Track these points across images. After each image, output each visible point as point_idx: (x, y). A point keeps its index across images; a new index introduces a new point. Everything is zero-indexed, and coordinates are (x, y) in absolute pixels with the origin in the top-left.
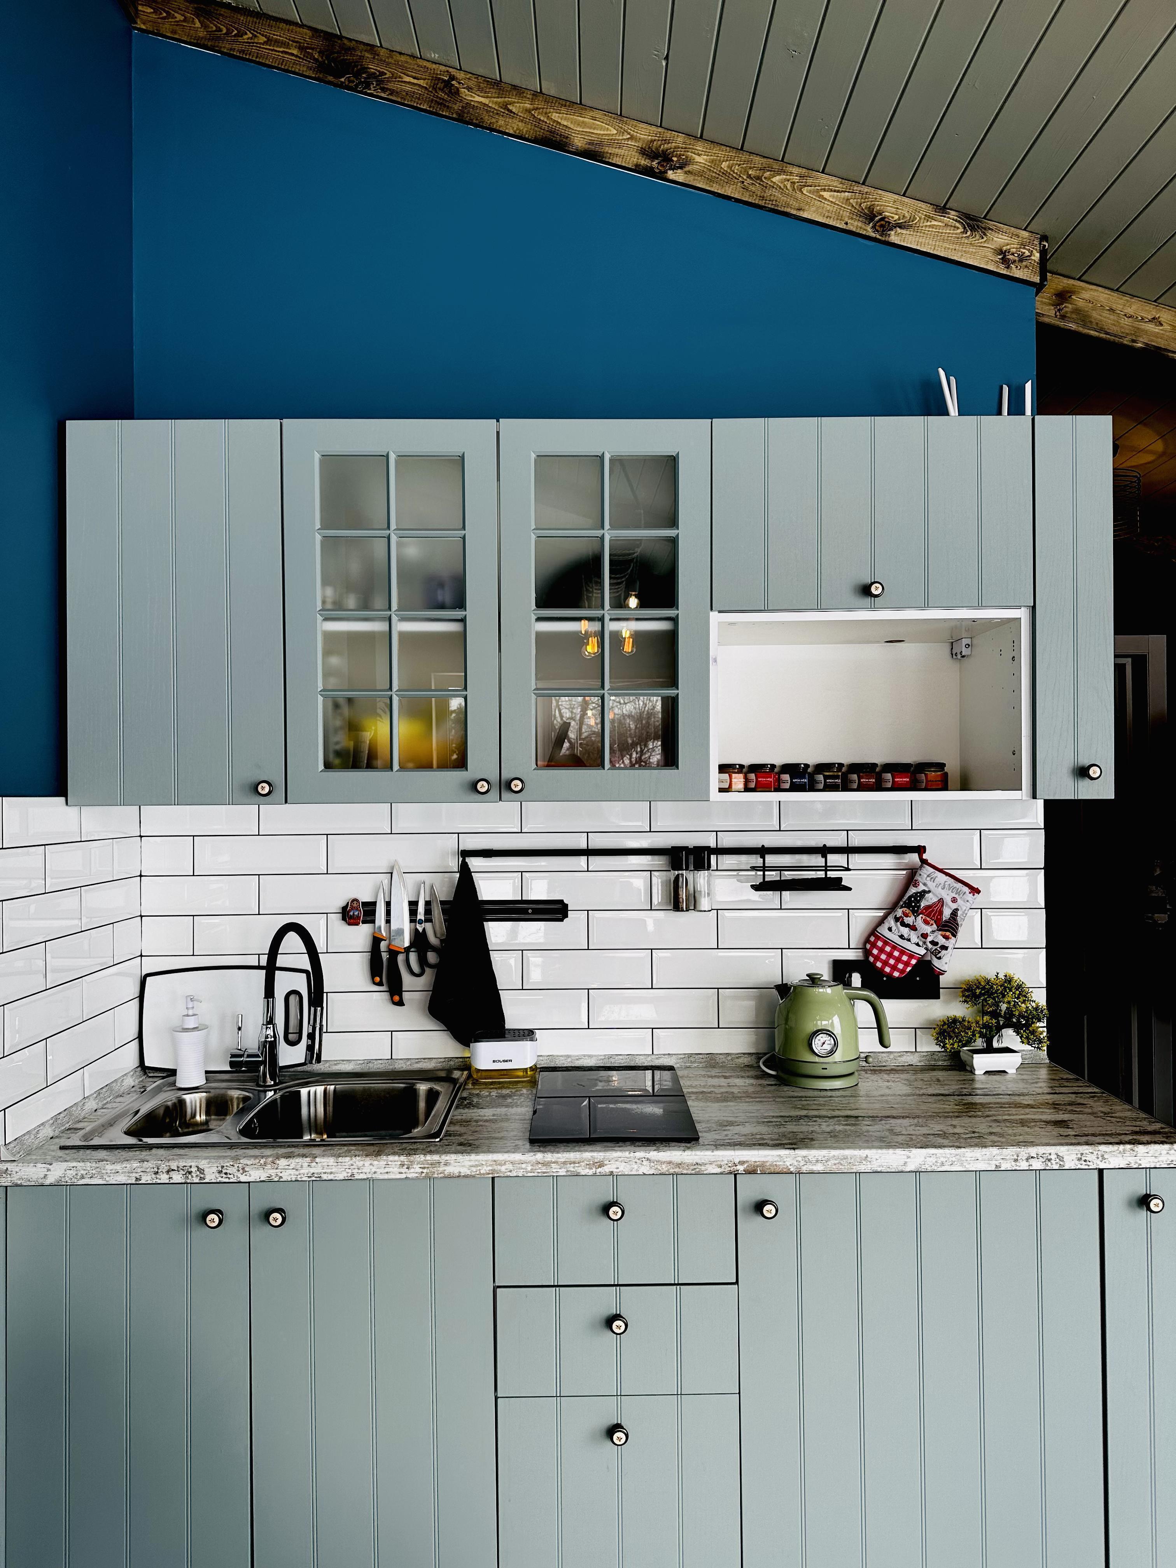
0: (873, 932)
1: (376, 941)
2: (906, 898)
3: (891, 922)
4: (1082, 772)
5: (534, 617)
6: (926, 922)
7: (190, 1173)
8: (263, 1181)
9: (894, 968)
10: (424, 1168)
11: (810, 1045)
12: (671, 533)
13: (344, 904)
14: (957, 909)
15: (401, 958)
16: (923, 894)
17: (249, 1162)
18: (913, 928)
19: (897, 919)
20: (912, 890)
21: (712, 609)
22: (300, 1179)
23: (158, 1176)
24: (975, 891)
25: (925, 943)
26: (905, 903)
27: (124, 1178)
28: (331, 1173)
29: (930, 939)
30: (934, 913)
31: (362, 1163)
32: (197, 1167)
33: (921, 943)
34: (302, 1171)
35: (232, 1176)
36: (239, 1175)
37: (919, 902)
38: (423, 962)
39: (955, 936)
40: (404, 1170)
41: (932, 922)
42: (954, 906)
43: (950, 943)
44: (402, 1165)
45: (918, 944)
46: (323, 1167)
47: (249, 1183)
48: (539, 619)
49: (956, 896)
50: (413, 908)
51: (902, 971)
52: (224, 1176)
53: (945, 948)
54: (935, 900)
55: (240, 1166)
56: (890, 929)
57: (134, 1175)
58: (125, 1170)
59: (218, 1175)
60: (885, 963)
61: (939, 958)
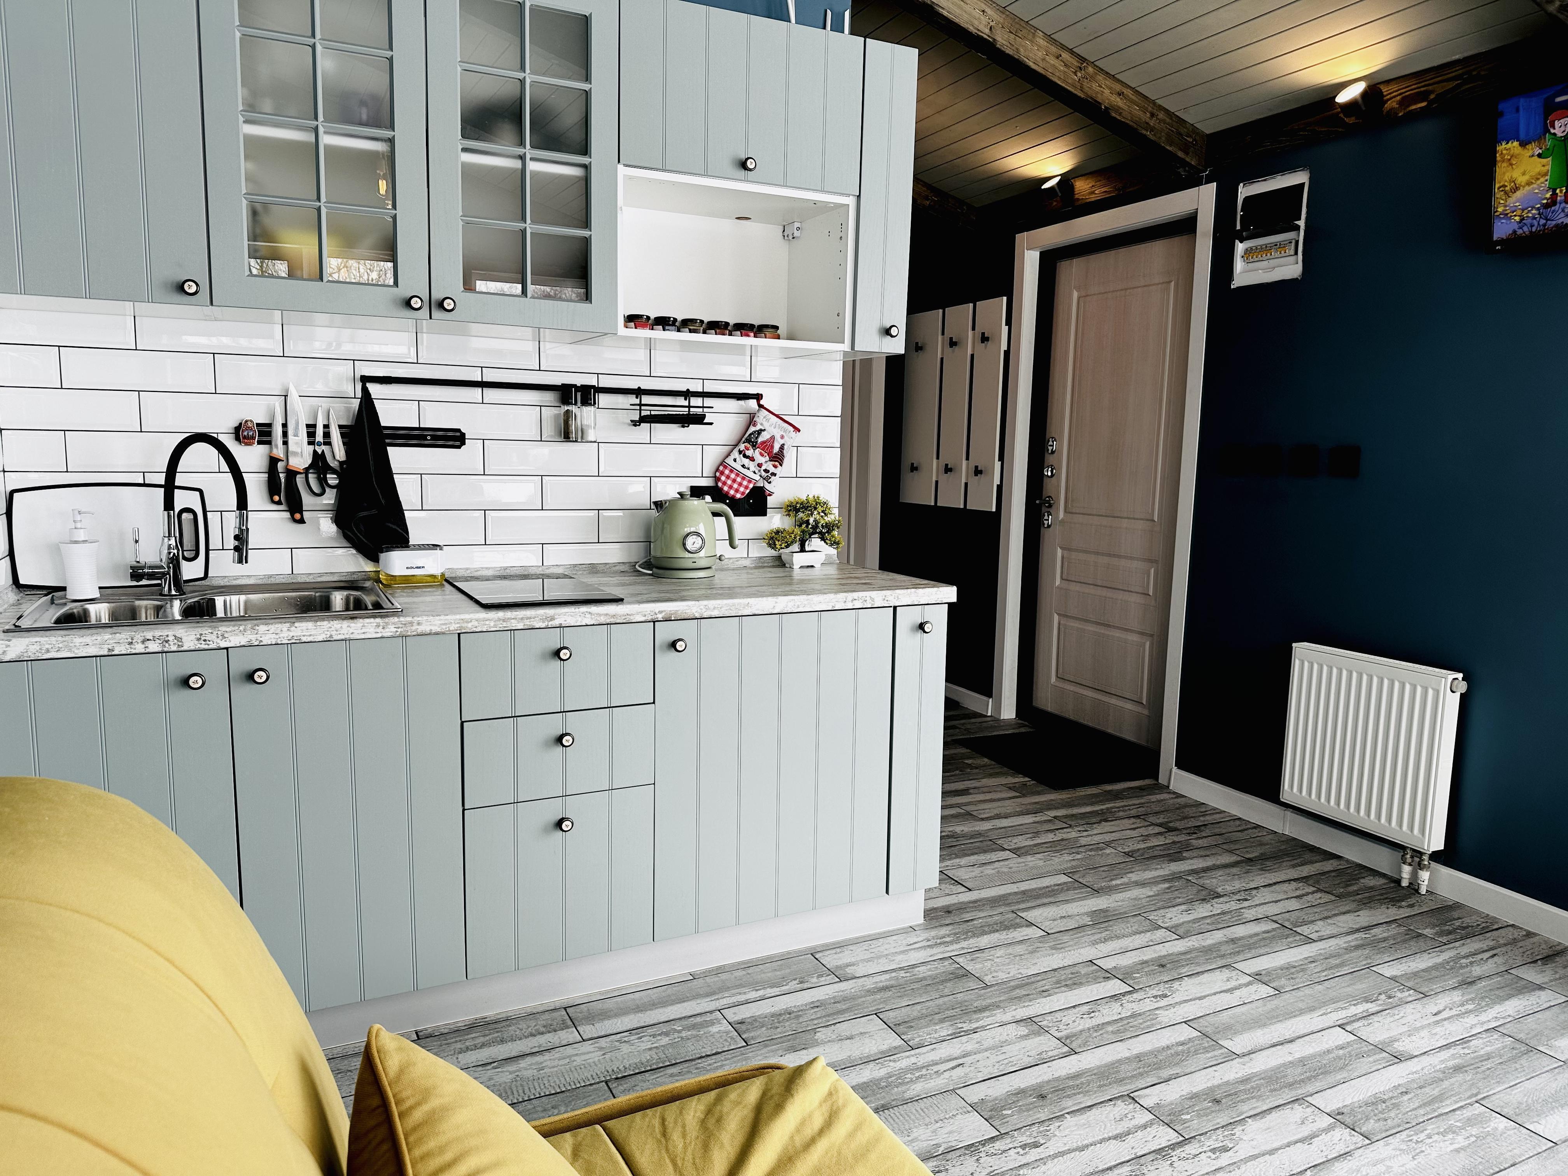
0: (723, 463)
1: (273, 461)
2: (747, 435)
3: (735, 454)
4: (887, 332)
5: (460, 147)
6: (762, 455)
7: (167, 641)
8: (244, 646)
9: (737, 491)
10: (398, 628)
11: (684, 545)
12: (585, 86)
13: (237, 424)
14: (784, 444)
15: (300, 480)
16: (760, 432)
17: (228, 630)
18: (752, 459)
19: (740, 452)
20: (752, 429)
21: (619, 162)
22: (280, 643)
23: (132, 646)
24: (797, 430)
25: (759, 471)
26: (746, 439)
27: (95, 650)
28: (310, 635)
29: (763, 468)
30: (767, 447)
31: (340, 625)
32: (175, 636)
33: (757, 472)
34: (281, 635)
35: (211, 642)
36: (219, 641)
37: (757, 438)
38: (323, 482)
39: (781, 465)
40: (380, 629)
41: (766, 454)
42: (782, 442)
43: (779, 471)
44: (378, 626)
45: (754, 472)
46: (302, 630)
47: (227, 649)
48: (464, 150)
49: (784, 434)
50: (311, 430)
51: (743, 493)
52: (204, 643)
53: (774, 474)
54: (768, 437)
55: (219, 633)
56: (735, 460)
57: (106, 646)
58: (96, 642)
59: (196, 642)
60: (731, 487)
61: (770, 483)
